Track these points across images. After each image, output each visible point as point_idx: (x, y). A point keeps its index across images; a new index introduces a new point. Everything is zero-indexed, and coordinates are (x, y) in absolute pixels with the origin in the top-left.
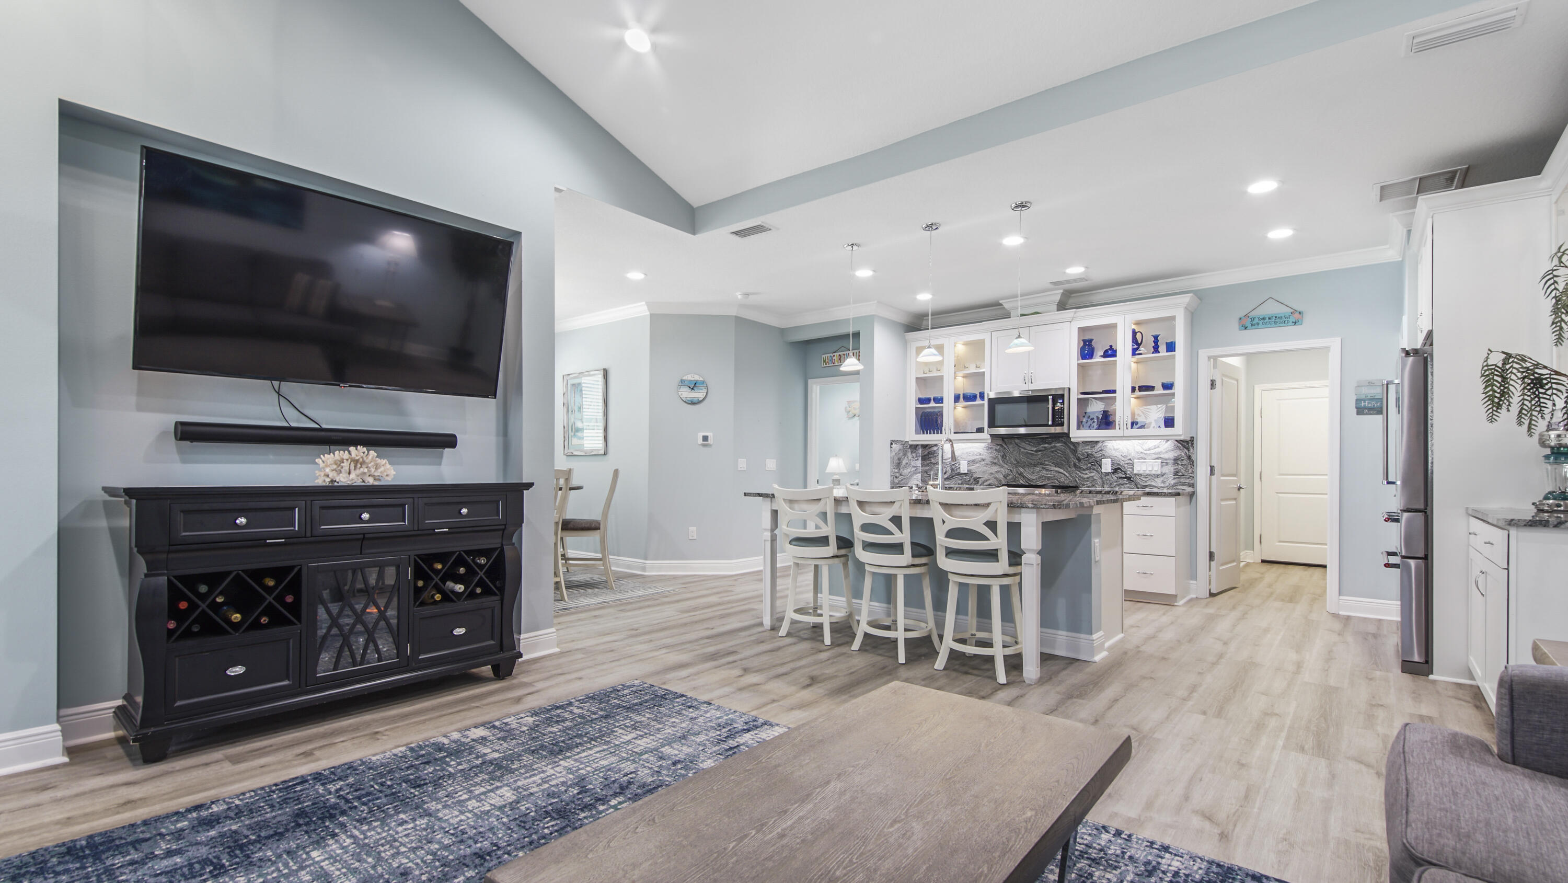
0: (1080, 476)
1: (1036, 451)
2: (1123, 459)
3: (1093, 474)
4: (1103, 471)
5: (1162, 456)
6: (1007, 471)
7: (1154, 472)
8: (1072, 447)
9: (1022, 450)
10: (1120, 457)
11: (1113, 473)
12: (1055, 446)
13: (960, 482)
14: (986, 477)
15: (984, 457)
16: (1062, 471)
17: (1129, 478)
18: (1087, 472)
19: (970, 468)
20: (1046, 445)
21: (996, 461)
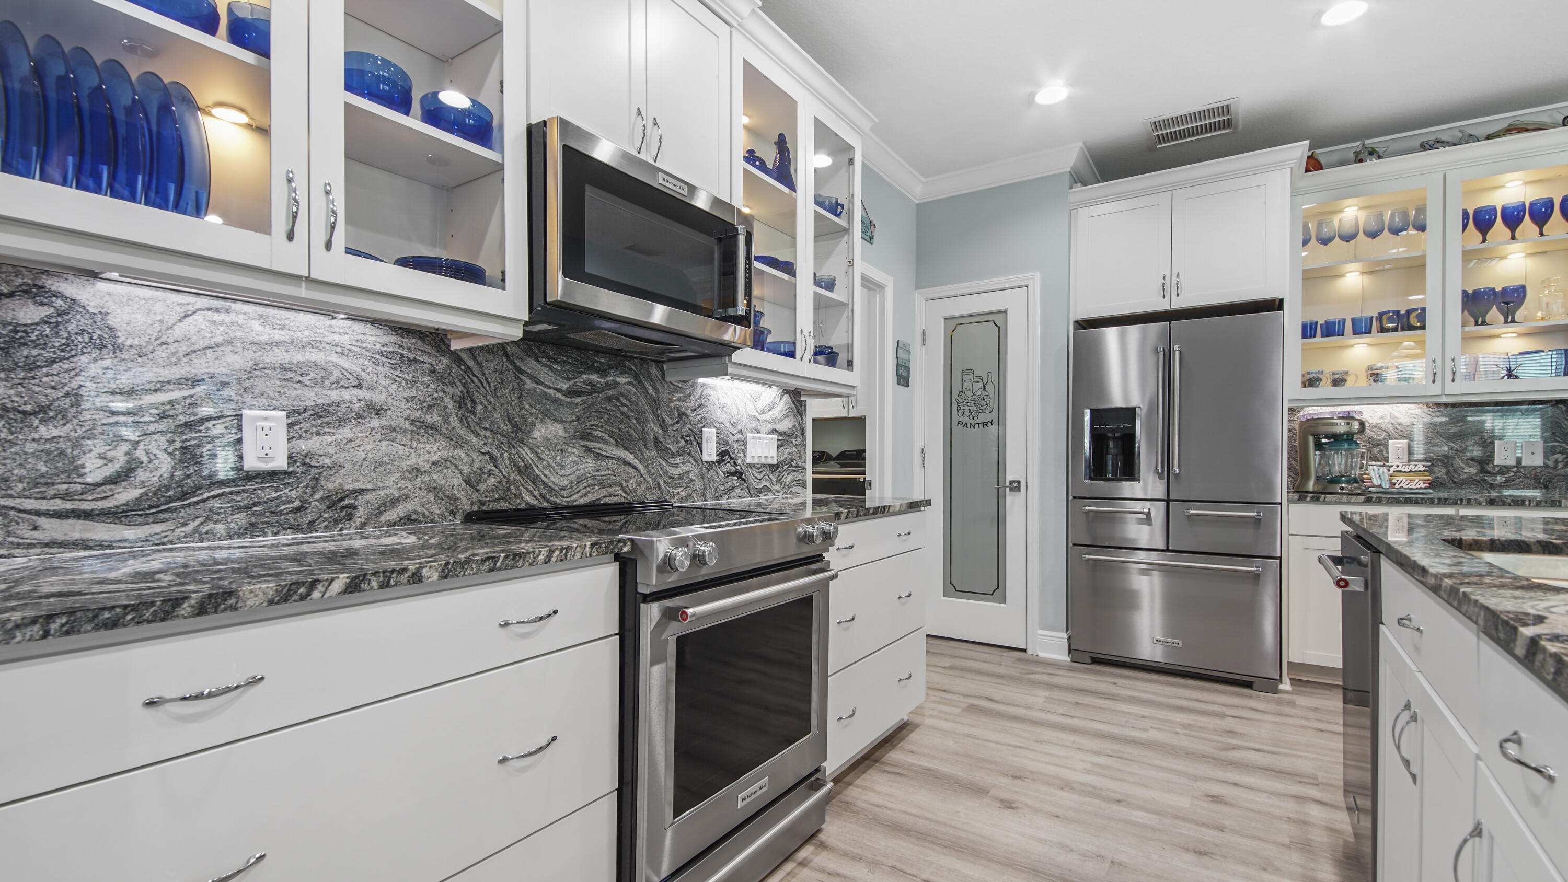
0: (666, 472)
1: (570, 393)
2: (732, 430)
3: (688, 467)
4: (706, 458)
5: (777, 427)
6: (478, 461)
7: (770, 461)
8: (651, 391)
9: (529, 384)
10: (728, 424)
11: (719, 462)
12: (616, 384)
13: (241, 519)
14: (391, 485)
15: (378, 398)
16: (630, 457)
17: (739, 474)
18: (678, 460)
19: (303, 446)
20: (594, 377)
21: (433, 418)
